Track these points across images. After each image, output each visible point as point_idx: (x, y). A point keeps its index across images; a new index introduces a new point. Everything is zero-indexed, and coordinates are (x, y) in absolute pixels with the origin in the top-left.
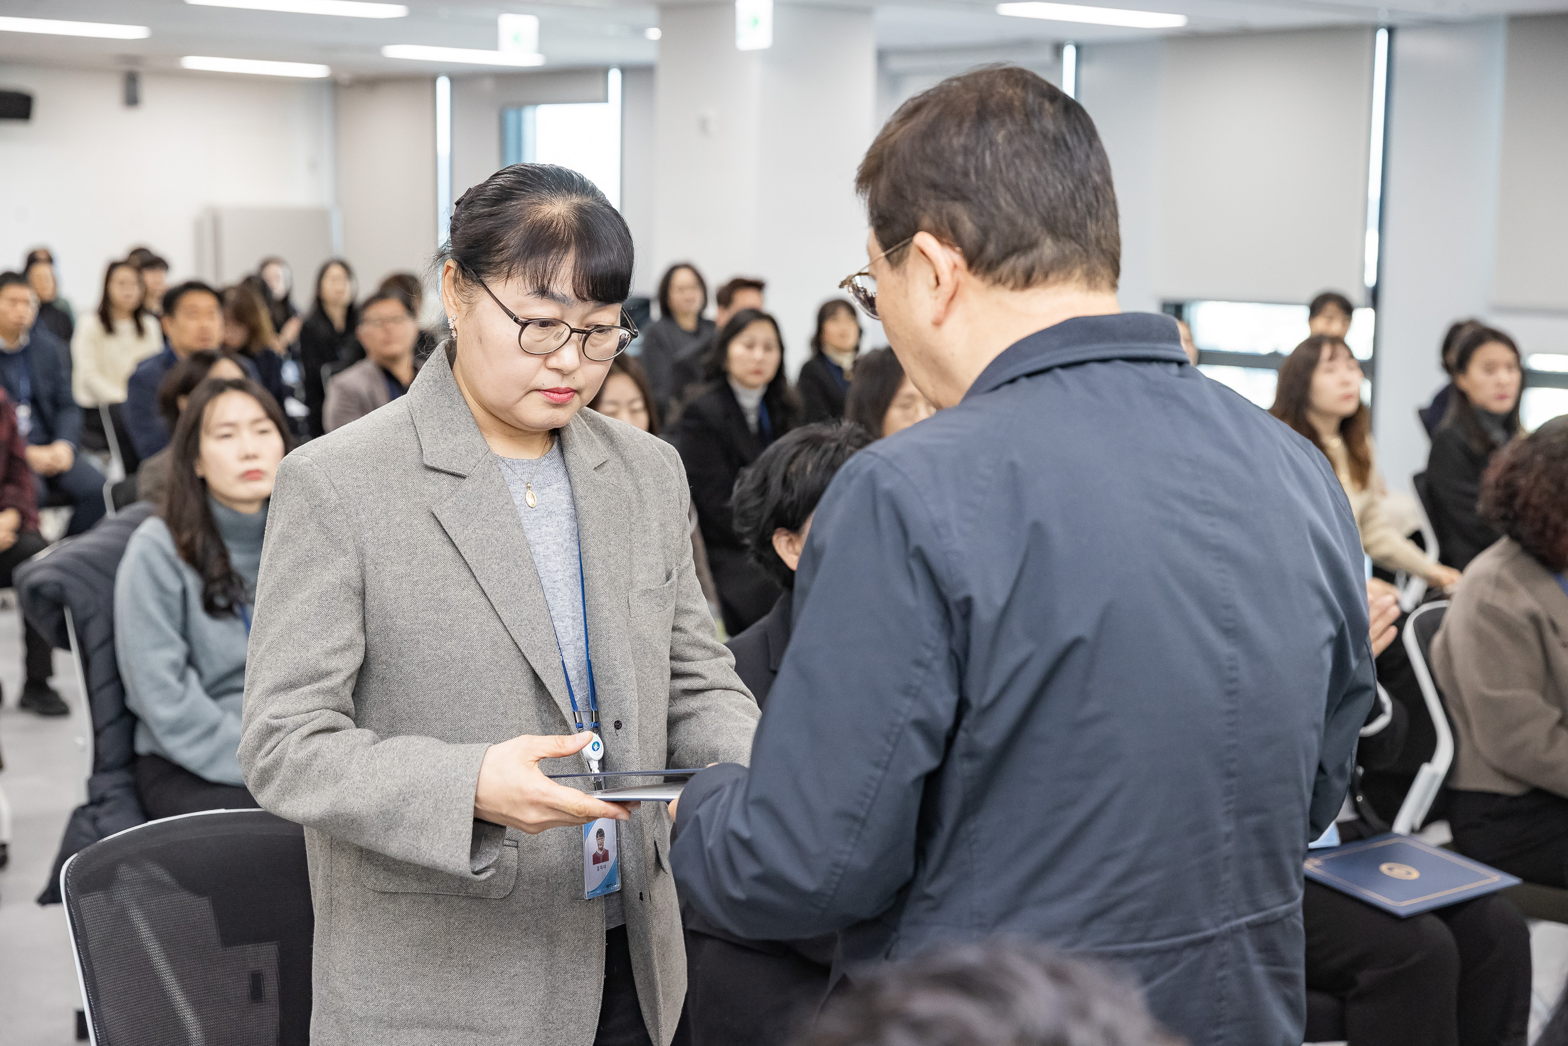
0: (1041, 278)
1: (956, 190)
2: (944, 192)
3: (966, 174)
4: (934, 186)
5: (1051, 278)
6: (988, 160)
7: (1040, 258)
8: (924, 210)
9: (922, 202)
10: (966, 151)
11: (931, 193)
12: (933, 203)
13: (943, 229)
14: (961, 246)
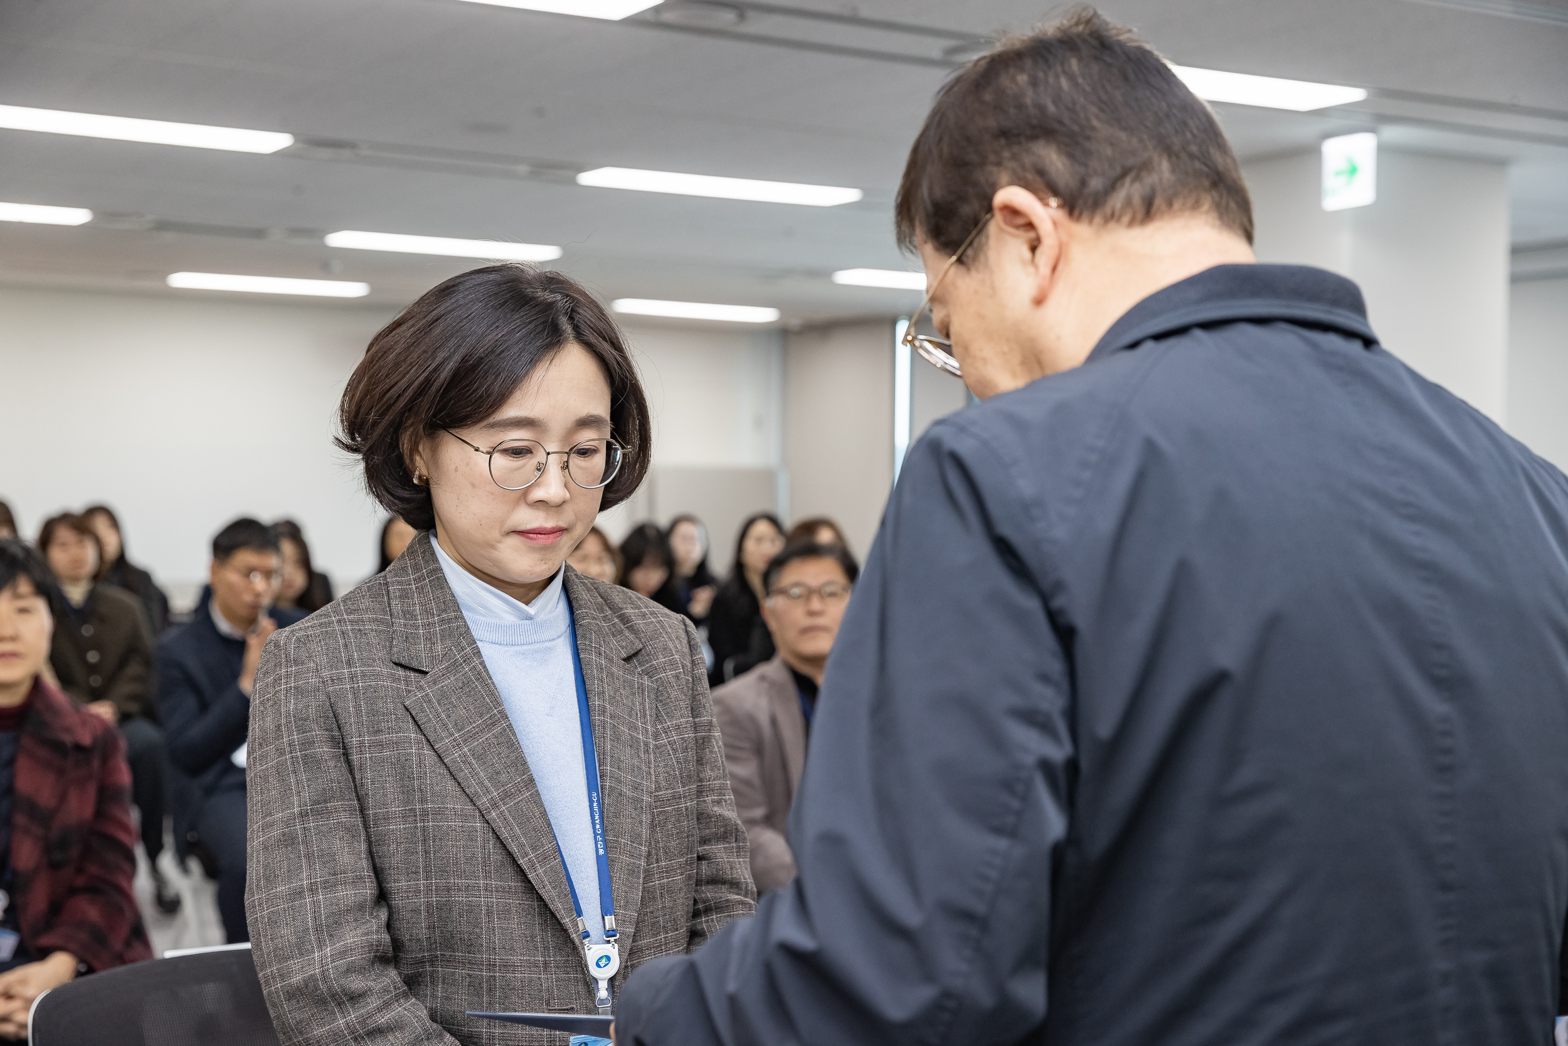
0: (1164, 207)
1: (1033, 127)
2: (1018, 135)
3: (1041, 108)
4: (1004, 134)
5: (1177, 205)
6: (1064, 83)
7: (1161, 179)
8: (999, 164)
9: (992, 158)
10: (1034, 83)
11: (1003, 141)
12: (1006, 154)
13: (1030, 176)
14: (1055, 192)
